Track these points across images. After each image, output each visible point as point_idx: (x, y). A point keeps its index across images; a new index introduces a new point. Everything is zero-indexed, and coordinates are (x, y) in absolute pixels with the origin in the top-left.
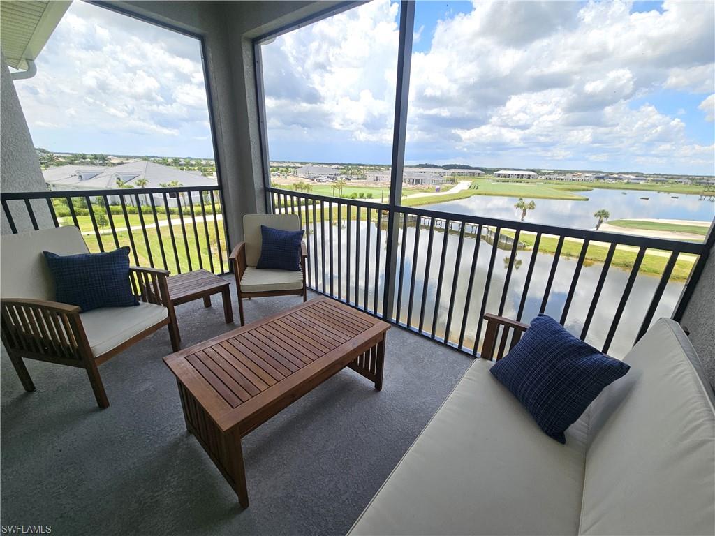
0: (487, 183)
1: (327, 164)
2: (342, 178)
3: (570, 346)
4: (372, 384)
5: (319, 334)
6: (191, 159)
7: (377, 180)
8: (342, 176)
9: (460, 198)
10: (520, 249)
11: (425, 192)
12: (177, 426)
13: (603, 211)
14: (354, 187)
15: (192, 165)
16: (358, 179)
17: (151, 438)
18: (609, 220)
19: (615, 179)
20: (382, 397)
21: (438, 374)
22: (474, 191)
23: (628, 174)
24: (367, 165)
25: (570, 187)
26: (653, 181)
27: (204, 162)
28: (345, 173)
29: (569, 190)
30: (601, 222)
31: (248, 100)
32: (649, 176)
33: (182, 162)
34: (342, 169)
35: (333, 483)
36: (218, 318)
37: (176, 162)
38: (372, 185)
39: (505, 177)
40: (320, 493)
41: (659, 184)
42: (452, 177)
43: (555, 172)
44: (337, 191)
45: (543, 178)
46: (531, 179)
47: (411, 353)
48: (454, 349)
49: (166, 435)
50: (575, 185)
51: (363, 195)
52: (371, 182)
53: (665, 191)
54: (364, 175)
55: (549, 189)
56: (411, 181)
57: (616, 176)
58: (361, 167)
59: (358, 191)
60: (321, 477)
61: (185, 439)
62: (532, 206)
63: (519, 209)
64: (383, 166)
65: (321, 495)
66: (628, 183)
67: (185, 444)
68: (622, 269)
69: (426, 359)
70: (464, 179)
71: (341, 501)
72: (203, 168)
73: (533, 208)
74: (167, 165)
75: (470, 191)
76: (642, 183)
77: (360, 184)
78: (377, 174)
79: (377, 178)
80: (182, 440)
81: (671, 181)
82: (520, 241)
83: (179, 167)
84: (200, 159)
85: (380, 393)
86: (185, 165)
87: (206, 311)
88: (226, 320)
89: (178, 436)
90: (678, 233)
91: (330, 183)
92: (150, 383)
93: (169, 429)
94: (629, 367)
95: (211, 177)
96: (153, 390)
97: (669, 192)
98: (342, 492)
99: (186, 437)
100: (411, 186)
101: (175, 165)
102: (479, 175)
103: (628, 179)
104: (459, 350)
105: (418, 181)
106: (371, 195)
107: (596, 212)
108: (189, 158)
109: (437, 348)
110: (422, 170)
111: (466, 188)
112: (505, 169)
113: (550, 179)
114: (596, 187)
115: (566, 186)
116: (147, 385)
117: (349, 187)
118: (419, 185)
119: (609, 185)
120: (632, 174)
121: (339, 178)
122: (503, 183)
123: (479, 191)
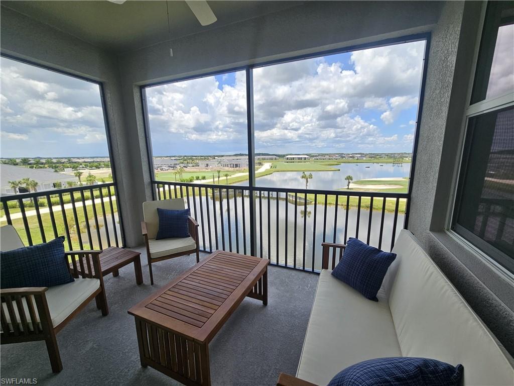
0: (282, 164)
1: (167, 157)
2: (180, 166)
3: (369, 251)
4: (261, 302)
5: (229, 273)
6: (41, 158)
7: (207, 166)
8: (180, 165)
9: (267, 175)
10: (309, 204)
11: (243, 172)
12: (131, 366)
13: (349, 176)
14: (190, 172)
15: (42, 164)
16: (193, 166)
17: (113, 381)
18: (353, 181)
19: (351, 157)
20: (269, 309)
21: (297, 287)
22: (274, 169)
23: (357, 154)
24: (199, 156)
25: (328, 163)
26: (369, 157)
27: (54, 161)
28: (182, 163)
29: (329, 165)
30: (349, 183)
31: (138, 123)
32: (367, 154)
33: (32, 161)
34: (179, 160)
35: (260, 368)
36: (128, 283)
37: (25, 162)
38: (204, 170)
39: (291, 159)
40: (254, 376)
41: (373, 159)
42: (259, 161)
43: (319, 155)
44: (178, 176)
45: (313, 159)
46: (307, 160)
47: (277, 278)
48: (300, 270)
49: (125, 375)
50: (331, 162)
51: (199, 177)
52: (203, 168)
53: (376, 163)
54: (197, 163)
55: (318, 166)
56: (232, 165)
57: (351, 156)
58: (194, 158)
59: (195, 175)
60: (251, 367)
61: (143, 373)
62: (311, 176)
63: (303, 179)
64: (210, 156)
65: (256, 377)
66: (357, 159)
67: (144, 377)
68: (366, 209)
69: (287, 279)
70: (267, 162)
71: (269, 376)
72: (54, 165)
73: (312, 178)
74: (15, 165)
75: (271, 169)
76: (364, 158)
77: (195, 170)
78: (207, 162)
79: (207, 165)
80: (141, 375)
81: (378, 157)
82: (307, 199)
83: (28, 166)
84: (50, 158)
85: (267, 307)
86: (34, 164)
87: (116, 279)
88: (137, 283)
89: (136, 373)
90: (388, 185)
91: (171, 170)
92: (92, 343)
93: (127, 371)
94: (396, 255)
95: (62, 173)
96: (97, 347)
97: (378, 163)
98: (268, 371)
99: (143, 371)
100: (233, 169)
101: (23, 165)
102: (275, 158)
103: (357, 157)
104: (304, 271)
105: (237, 166)
106: (205, 177)
107: (346, 177)
108: (39, 158)
109: (291, 272)
110: (238, 157)
111: (269, 168)
112: (291, 155)
113: (317, 159)
114: (342, 162)
115: (327, 163)
116: (90, 345)
117: (187, 172)
118: (238, 168)
119: (349, 161)
120: (359, 154)
121: (178, 166)
122: (291, 164)
123: (277, 169)
